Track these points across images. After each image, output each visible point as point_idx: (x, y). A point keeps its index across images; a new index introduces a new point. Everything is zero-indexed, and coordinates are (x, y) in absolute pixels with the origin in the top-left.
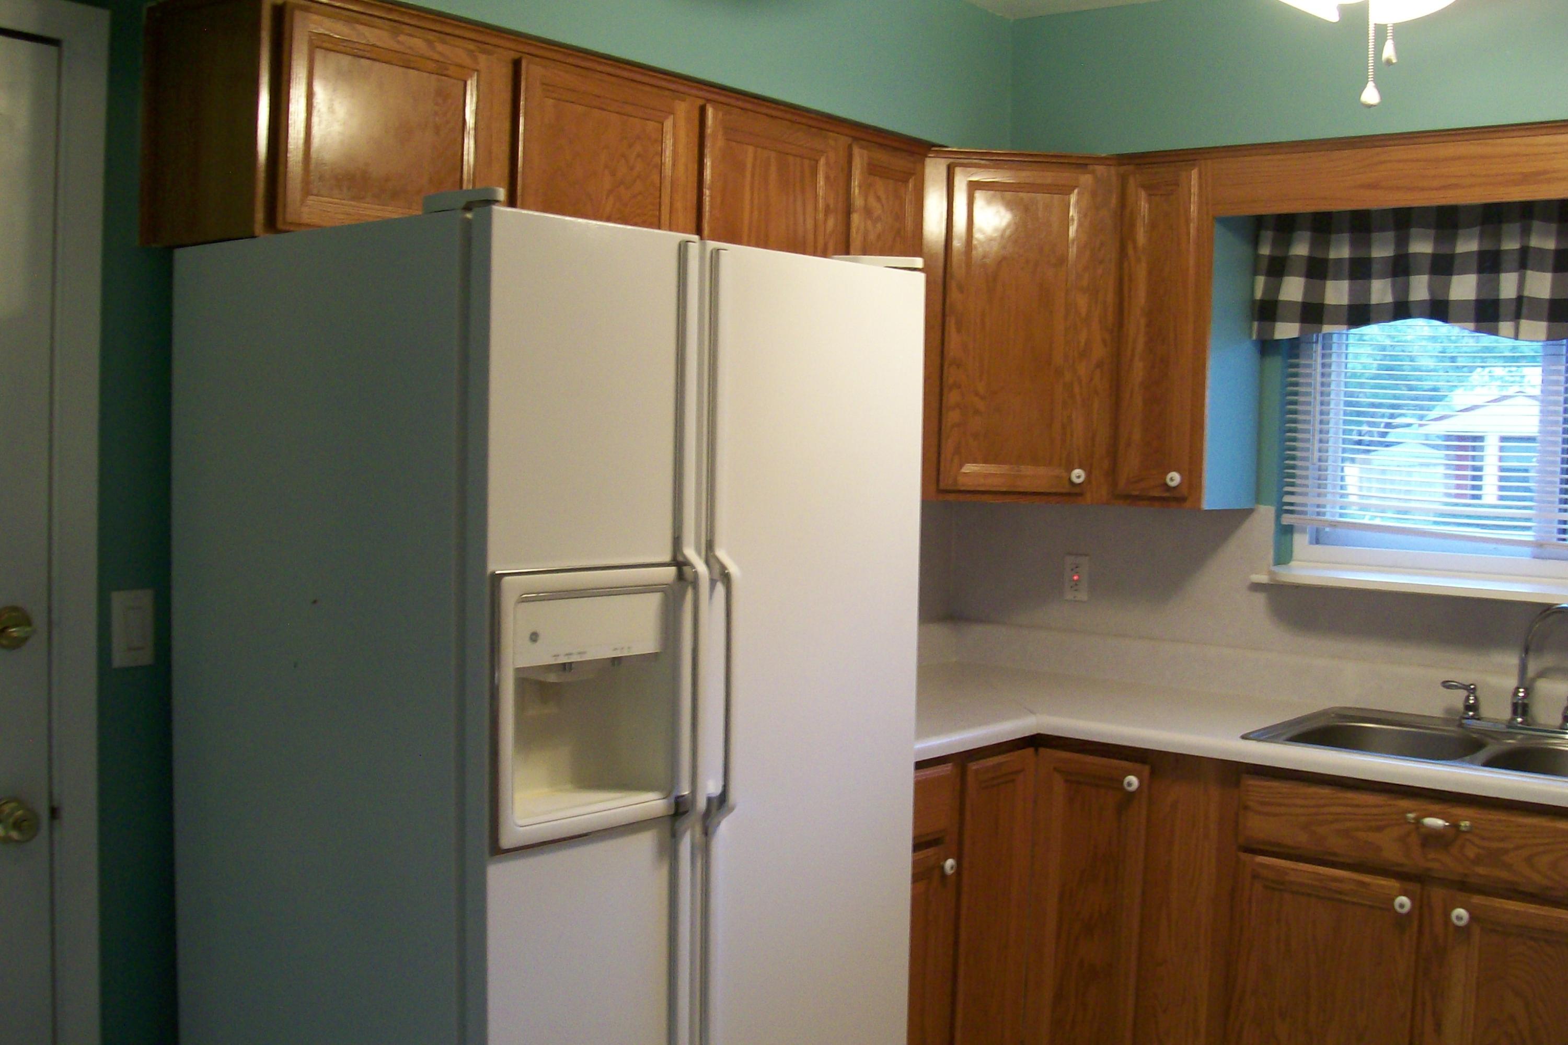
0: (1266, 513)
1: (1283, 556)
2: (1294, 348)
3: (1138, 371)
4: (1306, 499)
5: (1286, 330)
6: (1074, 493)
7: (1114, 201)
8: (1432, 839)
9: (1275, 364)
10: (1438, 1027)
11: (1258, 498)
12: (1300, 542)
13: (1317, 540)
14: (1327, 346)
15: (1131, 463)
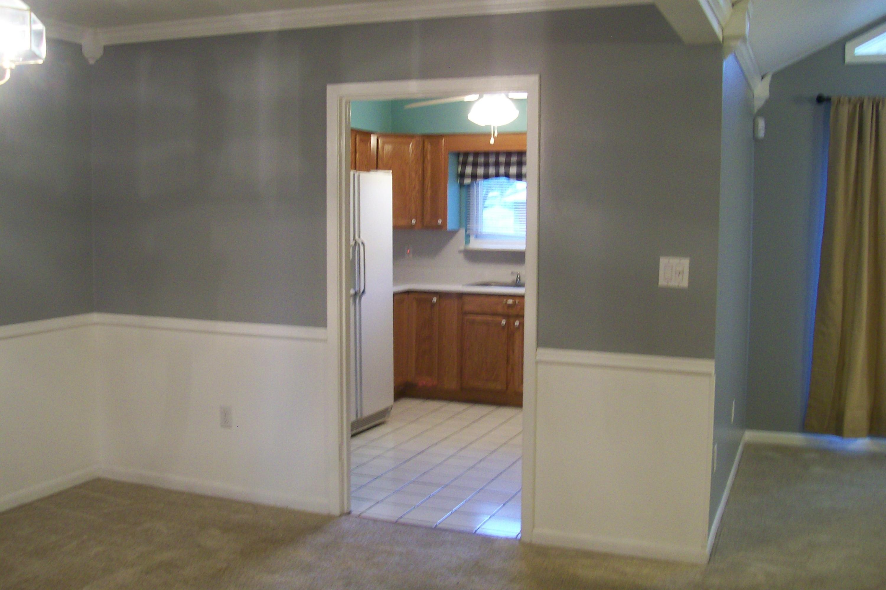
0: (462, 232)
1: (467, 242)
2: (469, 186)
3: (429, 193)
4: (473, 225)
5: (467, 181)
6: (412, 227)
7: (421, 146)
8: (509, 306)
9: (464, 191)
10: (513, 352)
11: (460, 225)
12: (472, 239)
13: (476, 237)
14: (478, 186)
15: (427, 218)
